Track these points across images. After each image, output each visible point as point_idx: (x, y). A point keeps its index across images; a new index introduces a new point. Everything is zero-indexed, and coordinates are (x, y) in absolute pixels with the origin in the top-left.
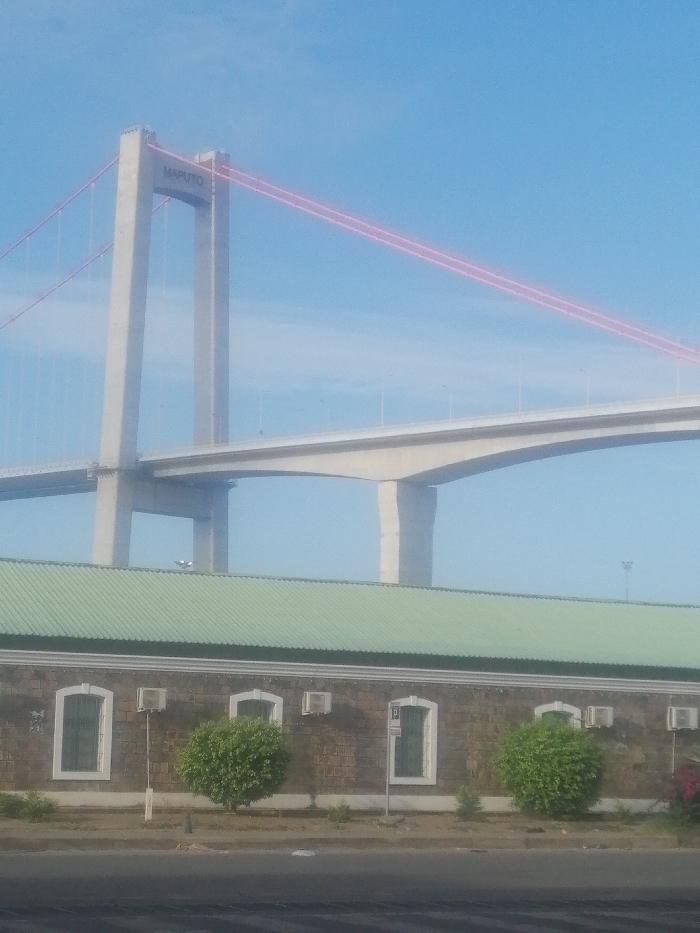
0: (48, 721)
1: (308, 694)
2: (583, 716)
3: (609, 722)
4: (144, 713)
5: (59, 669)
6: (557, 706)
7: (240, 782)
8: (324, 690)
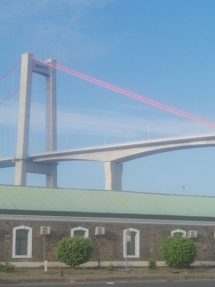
0: (10, 238)
1: (97, 228)
2: (187, 234)
3: (196, 236)
4: (43, 235)
5: (14, 221)
6: (178, 231)
7: (76, 258)
8: (102, 227)
